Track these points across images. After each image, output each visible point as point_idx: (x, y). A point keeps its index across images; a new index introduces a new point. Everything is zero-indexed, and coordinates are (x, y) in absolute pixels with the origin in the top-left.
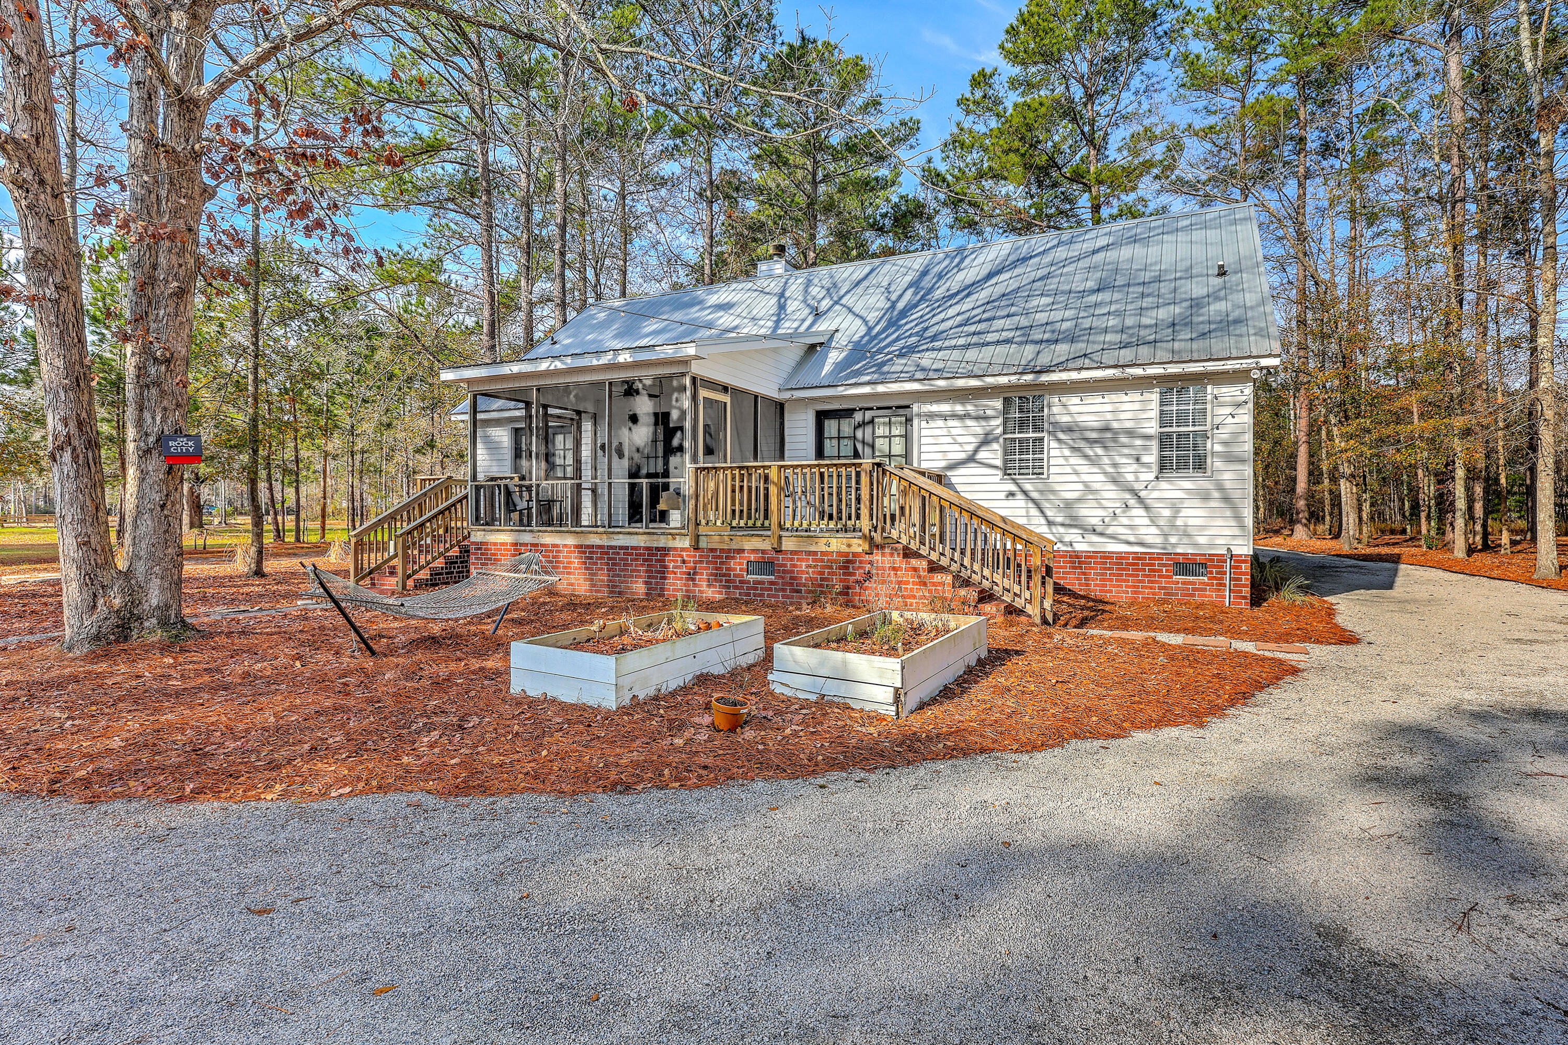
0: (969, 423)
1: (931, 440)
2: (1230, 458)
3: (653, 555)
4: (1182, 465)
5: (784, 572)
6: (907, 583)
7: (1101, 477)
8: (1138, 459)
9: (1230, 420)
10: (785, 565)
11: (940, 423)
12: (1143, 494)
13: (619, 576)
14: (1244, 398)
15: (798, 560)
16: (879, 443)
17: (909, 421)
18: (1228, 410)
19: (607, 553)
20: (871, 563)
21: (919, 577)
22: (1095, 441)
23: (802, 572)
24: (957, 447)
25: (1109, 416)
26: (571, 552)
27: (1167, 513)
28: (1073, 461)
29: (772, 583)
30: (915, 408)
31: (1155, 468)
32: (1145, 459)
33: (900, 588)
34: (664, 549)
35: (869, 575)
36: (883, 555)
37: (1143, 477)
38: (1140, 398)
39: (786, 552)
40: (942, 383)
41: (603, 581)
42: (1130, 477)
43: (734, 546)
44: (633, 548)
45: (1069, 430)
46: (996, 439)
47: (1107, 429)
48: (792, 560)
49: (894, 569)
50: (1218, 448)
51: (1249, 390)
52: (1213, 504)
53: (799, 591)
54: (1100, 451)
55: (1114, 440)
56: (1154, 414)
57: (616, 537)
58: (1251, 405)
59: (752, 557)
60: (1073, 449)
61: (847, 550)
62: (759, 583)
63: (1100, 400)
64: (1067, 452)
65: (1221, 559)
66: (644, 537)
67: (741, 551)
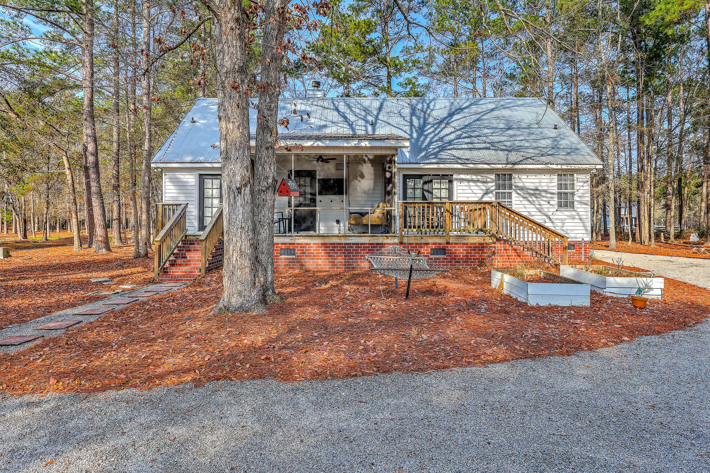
0: (479, 184)
1: (461, 191)
2: (581, 203)
3: (374, 247)
4: (566, 206)
5: (451, 253)
6: (512, 256)
7: (535, 210)
8: (549, 203)
9: (582, 188)
10: (452, 250)
11: (466, 184)
12: (551, 217)
13: (352, 259)
14: (586, 180)
15: (458, 247)
16: (435, 192)
17: (451, 182)
18: (581, 184)
19: (344, 247)
20: (495, 247)
21: (517, 253)
22: (533, 194)
23: (461, 253)
24: (474, 195)
25: (538, 184)
26: (319, 247)
27: (560, 224)
28: (524, 202)
29: (444, 259)
30: (455, 176)
31: (556, 207)
32: (552, 202)
33: (509, 259)
34: (381, 244)
35: (494, 253)
36: (500, 244)
37: (551, 210)
38: (550, 178)
39: (452, 244)
40: (472, 166)
41: (341, 262)
42: (546, 210)
43: (423, 241)
44: (361, 244)
45: (522, 189)
46: (491, 192)
47: (537, 190)
48: (455, 247)
49: (505, 250)
50: (578, 199)
51: (588, 177)
52: (576, 221)
53: (459, 262)
54: (534, 199)
55: (539, 194)
56: (555, 184)
57: (350, 238)
58: (589, 183)
59: (433, 247)
60: (524, 197)
61: (483, 242)
62: (437, 259)
63: (534, 177)
64: (521, 199)
65: (580, 243)
66: (368, 238)
67: (428, 244)
